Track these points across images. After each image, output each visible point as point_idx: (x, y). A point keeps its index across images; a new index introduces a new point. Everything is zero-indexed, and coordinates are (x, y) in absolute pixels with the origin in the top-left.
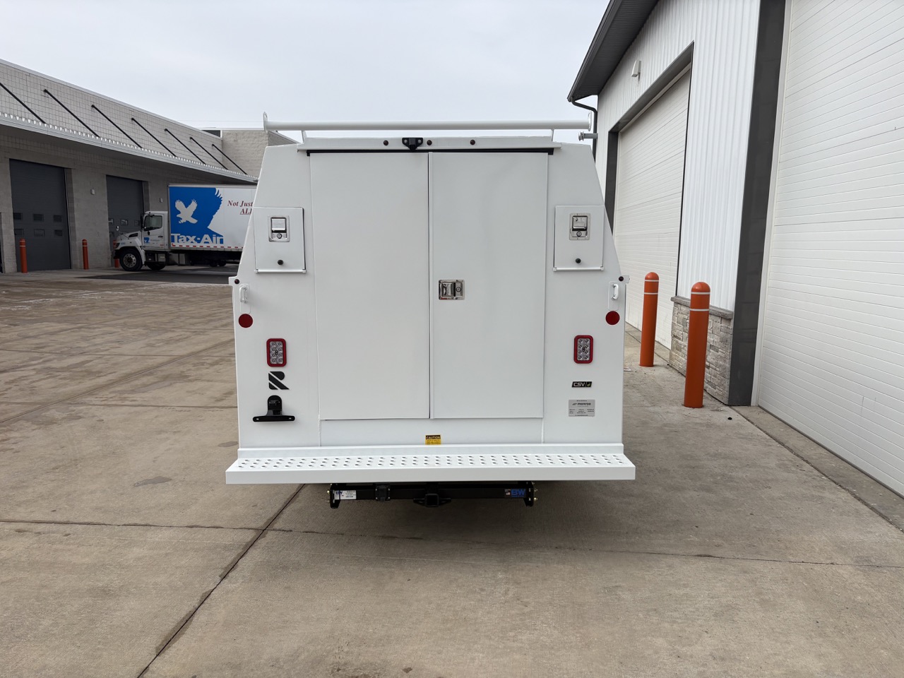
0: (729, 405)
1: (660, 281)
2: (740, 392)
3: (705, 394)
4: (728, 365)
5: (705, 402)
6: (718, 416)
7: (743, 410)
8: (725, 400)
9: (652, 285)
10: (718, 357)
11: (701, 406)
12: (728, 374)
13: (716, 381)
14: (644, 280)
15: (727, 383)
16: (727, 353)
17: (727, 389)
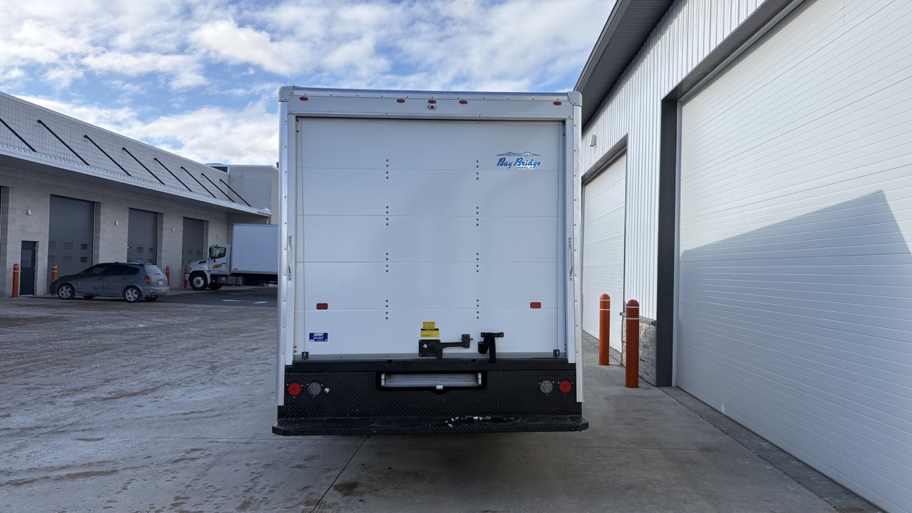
0: (657, 386)
1: (611, 300)
2: (664, 377)
3: (640, 380)
4: (654, 358)
5: (639, 385)
6: (648, 392)
7: (666, 389)
8: (654, 383)
9: (605, 303)
10: (647, 353)
11: (638, 387)
12: (655, 364)
13: (648, 370)
14: (599, 300)
15: (654, 370)
16: (653, 349)
17: (655, 375)
